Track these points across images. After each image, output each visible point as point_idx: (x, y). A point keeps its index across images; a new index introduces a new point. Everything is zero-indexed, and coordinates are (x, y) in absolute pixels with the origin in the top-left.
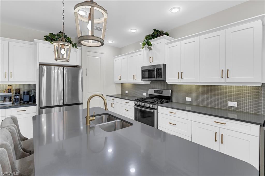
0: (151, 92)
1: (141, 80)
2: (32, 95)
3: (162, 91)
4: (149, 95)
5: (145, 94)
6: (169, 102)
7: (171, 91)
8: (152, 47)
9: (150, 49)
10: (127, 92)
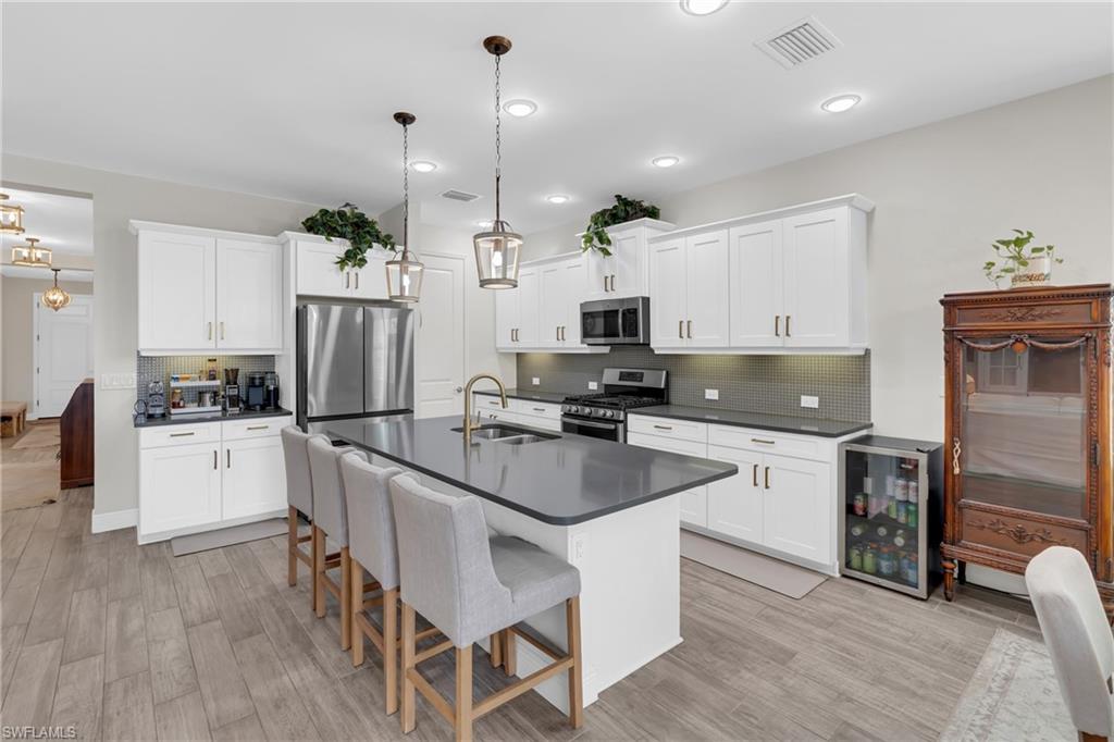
0: (611, 376)
1: (582, 342)
2: (272, 388)
3: (642, 374)
4: (606, 386)
5: (593, 386)
6: (662, 403)
7: (667, 373)
8: (610, 249)
9: (607, 253)
10: (536, 381)
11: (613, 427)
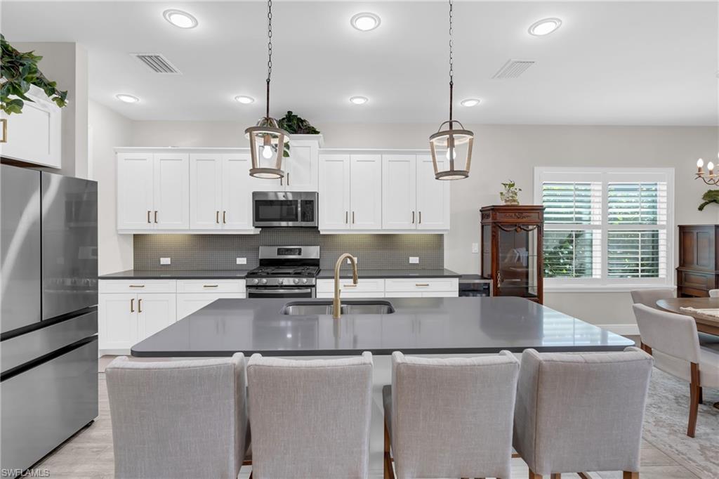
11: (309, 290)
